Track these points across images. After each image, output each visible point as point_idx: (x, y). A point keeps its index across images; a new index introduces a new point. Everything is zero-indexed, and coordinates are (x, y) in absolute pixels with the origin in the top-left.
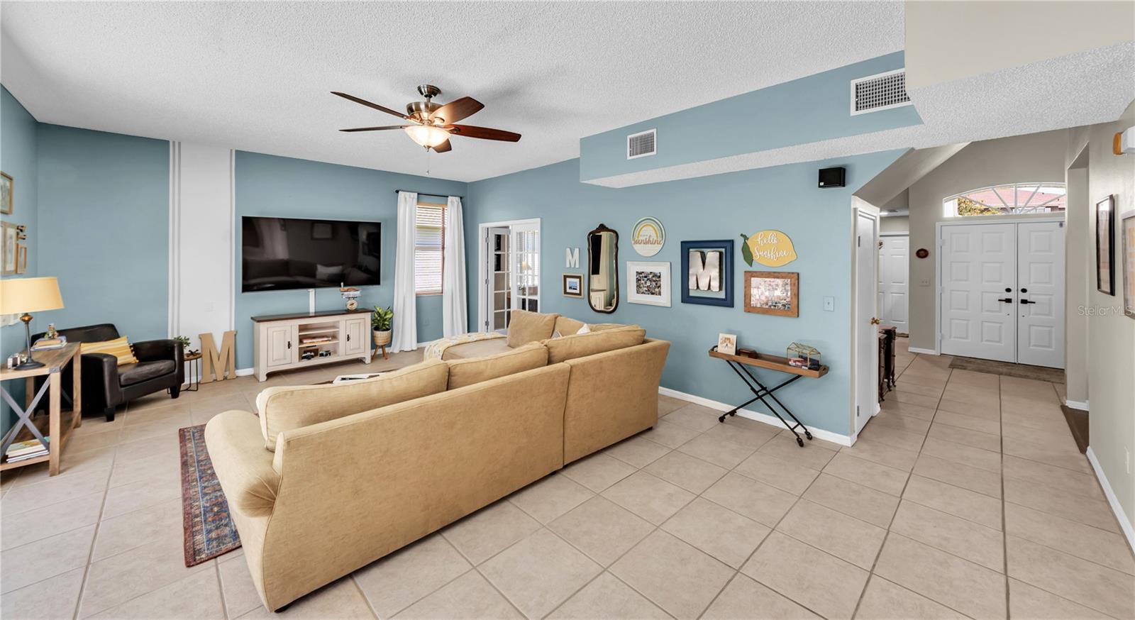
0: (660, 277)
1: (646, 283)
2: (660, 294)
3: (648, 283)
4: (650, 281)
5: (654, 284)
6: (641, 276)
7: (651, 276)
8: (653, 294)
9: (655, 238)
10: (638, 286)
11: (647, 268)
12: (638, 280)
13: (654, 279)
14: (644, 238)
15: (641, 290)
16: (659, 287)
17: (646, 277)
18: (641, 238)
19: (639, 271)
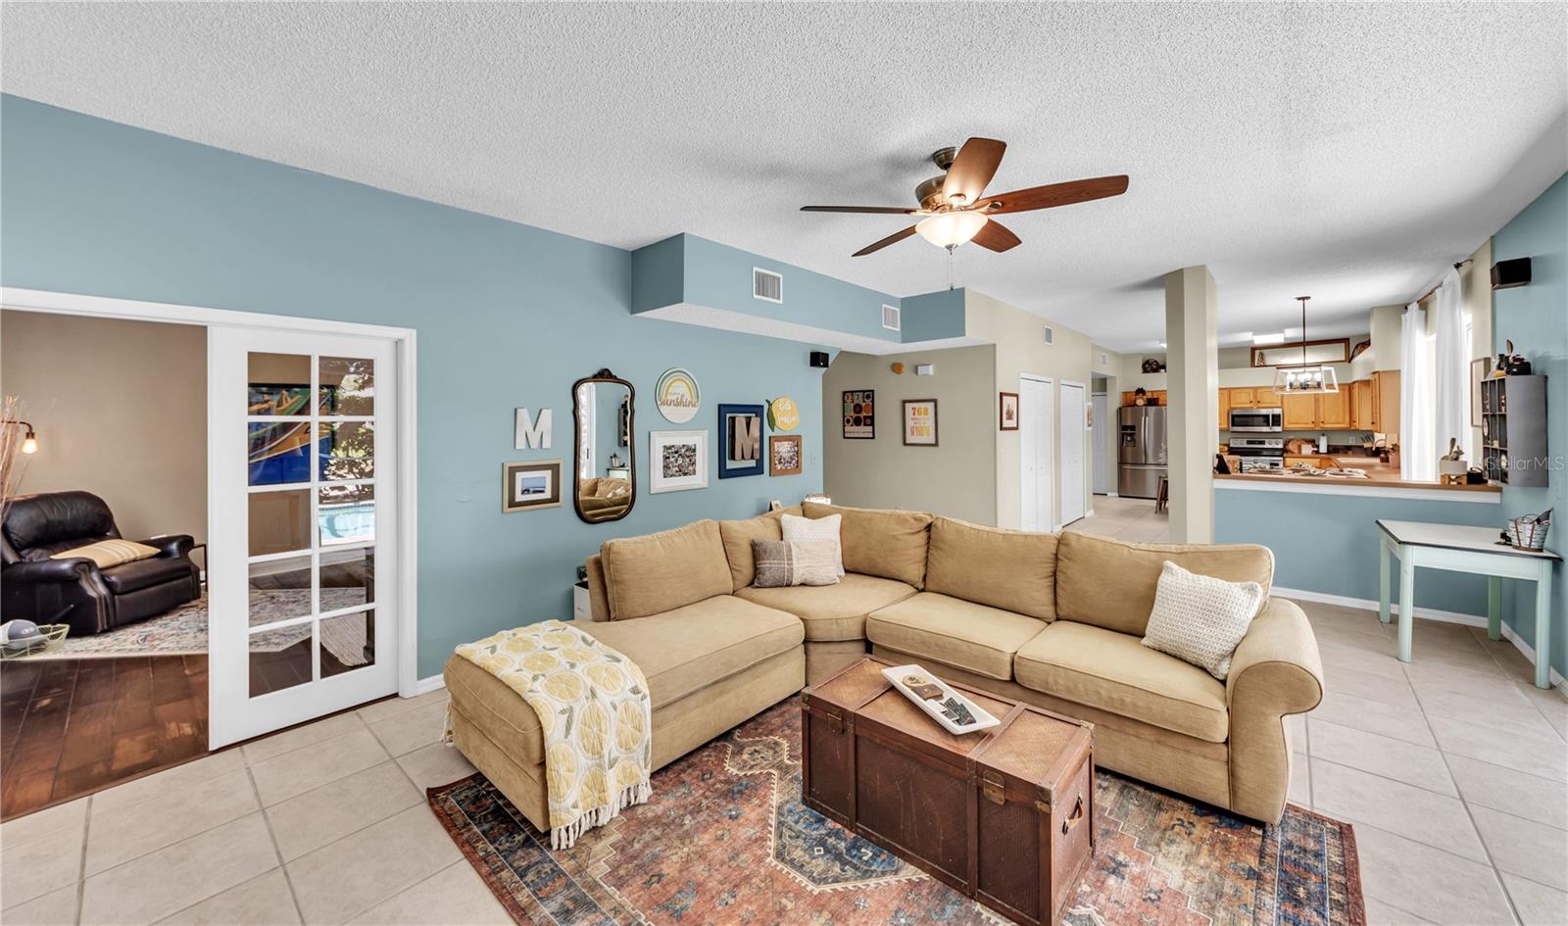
0: (694, 450)
1: (677, 460)
2: (694, 473)
3: (680, 461)
4: (683, 457)
5: (687, 460)
6: (670, 452)
7: (683, 450)
8: (685, 474)
9: (689, 399)
10: (666, 467)
11: (679, 440)
12: (666, 458)
13: (687, 454)
14: (674, 398)
15: (669, 472)
16: (694, 463)
17: (676, 452)
18: (669, 398)
19: (668, 445)
